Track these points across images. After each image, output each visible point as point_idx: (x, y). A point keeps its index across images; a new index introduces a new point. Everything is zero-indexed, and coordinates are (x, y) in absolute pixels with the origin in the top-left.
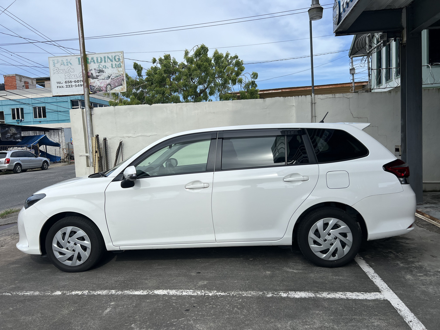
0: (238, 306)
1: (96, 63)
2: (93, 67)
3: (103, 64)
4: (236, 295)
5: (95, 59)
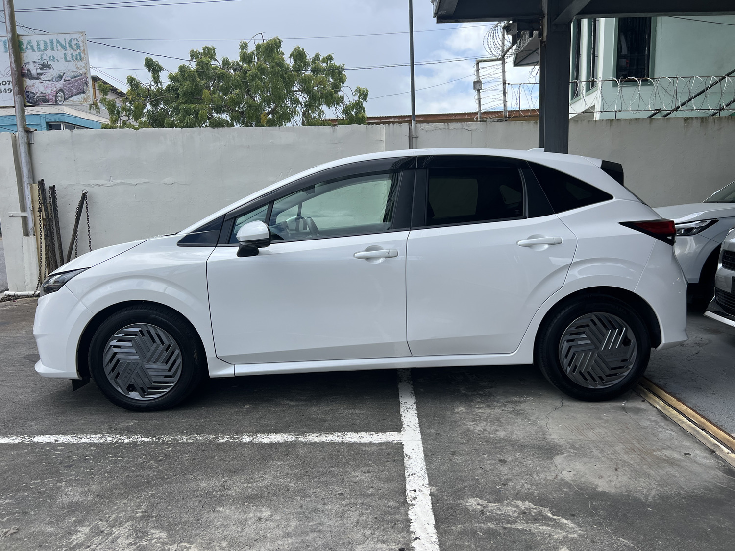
0: (158, 457)
1: (36, 50)
2: (31, 58)
3: (49, 52)
4: (168, 441)
5: (35, 44)
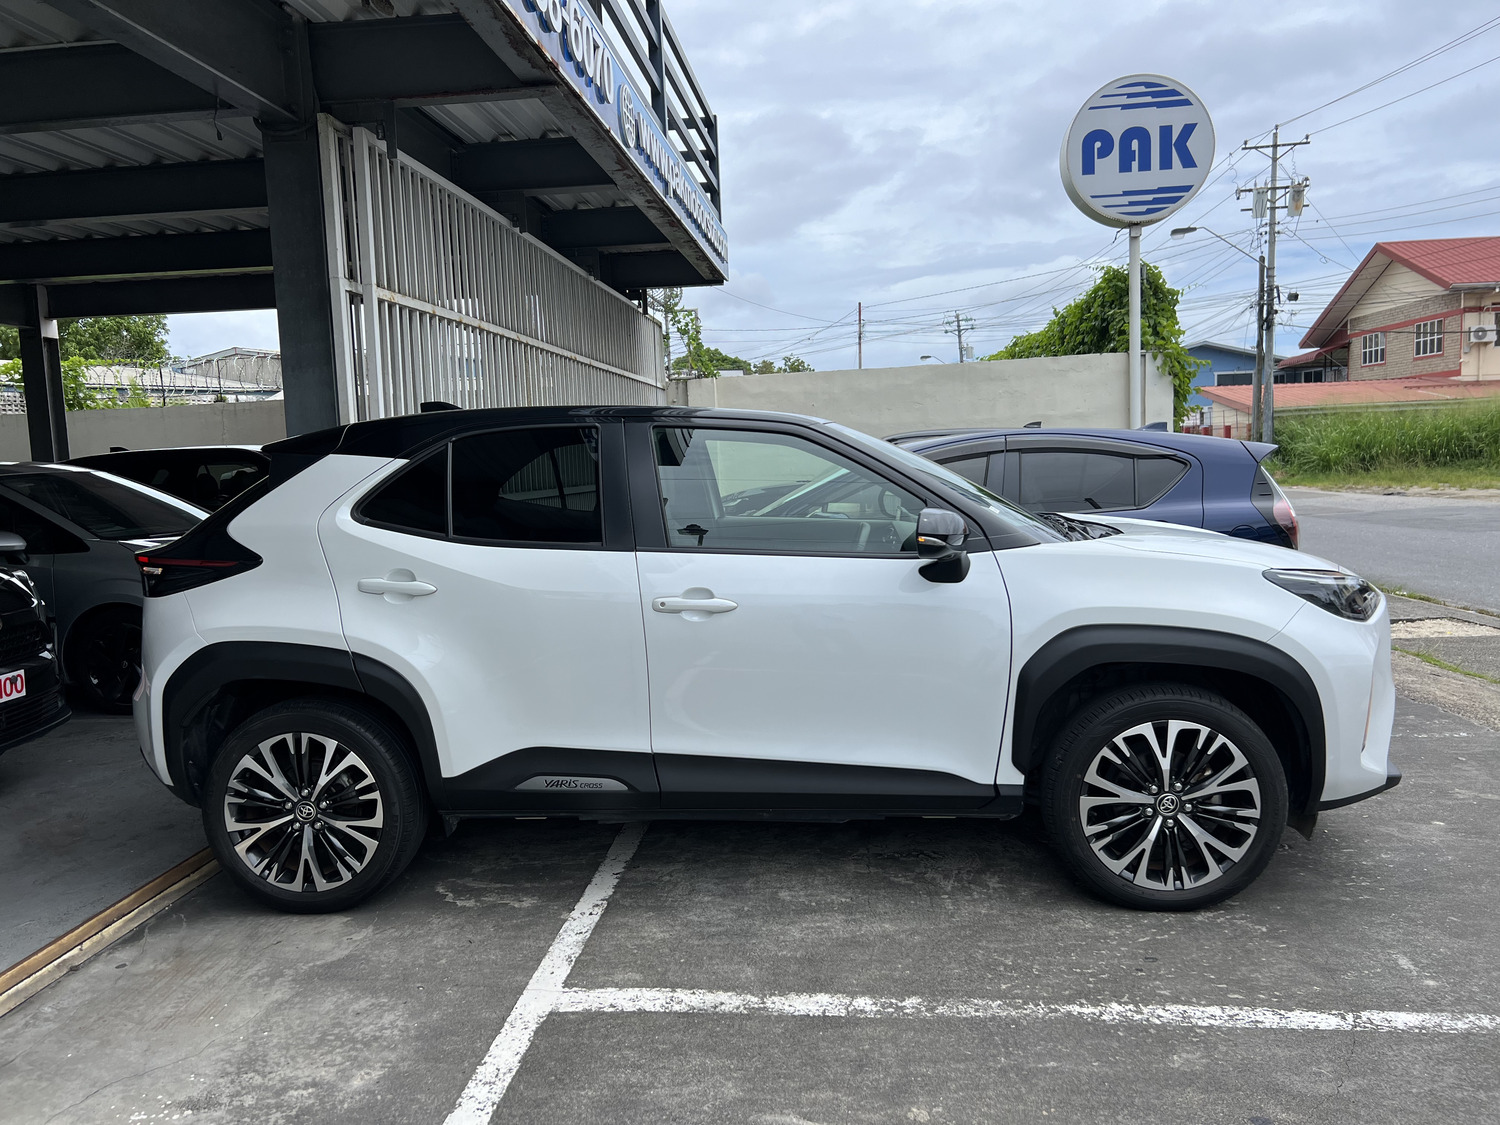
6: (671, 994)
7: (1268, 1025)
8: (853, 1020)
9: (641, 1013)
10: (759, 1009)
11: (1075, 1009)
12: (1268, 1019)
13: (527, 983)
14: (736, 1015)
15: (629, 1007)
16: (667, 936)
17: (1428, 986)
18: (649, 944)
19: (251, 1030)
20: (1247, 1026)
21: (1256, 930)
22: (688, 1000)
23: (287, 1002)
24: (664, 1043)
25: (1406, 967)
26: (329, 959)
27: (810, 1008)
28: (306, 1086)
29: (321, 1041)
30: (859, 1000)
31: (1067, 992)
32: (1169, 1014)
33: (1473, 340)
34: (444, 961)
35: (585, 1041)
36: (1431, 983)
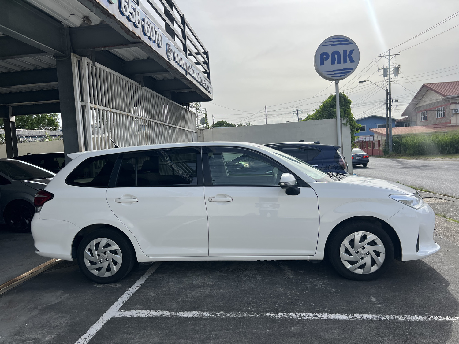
6: (149, 312)
7: (324, 318)
8: (201, 318)
9: (139, 318)
10: (174, 316)
11: (268, 314)
12: (325, 316)
13: (108, 309)
14: (167, 317)
15: (136, 316)
16: (155, 295)
17: (378, 306)
18: (149, 297)
19: (22, 324)
20: (318, 318)
21: (332, 290)
22: (154, 313)
23: (35, 316)
24: (142, 326)
25: (373, 301)
26: (53, 303)
27: (189, 315)
28: (32, 339)
29: (41, 327)
30: (205, 313)
31: (268, 310)
32: (295, 315)
33: (454, 112)
34: (86, 303)
35: (119, 326)
36: (379, 306)
